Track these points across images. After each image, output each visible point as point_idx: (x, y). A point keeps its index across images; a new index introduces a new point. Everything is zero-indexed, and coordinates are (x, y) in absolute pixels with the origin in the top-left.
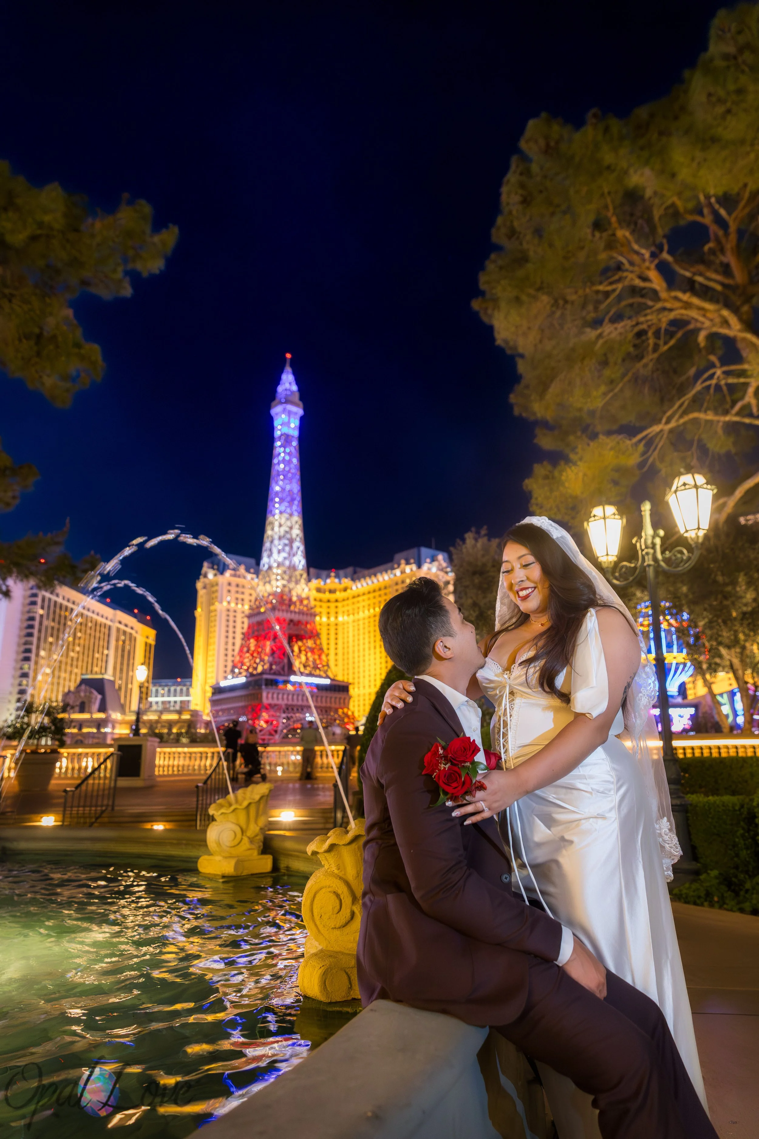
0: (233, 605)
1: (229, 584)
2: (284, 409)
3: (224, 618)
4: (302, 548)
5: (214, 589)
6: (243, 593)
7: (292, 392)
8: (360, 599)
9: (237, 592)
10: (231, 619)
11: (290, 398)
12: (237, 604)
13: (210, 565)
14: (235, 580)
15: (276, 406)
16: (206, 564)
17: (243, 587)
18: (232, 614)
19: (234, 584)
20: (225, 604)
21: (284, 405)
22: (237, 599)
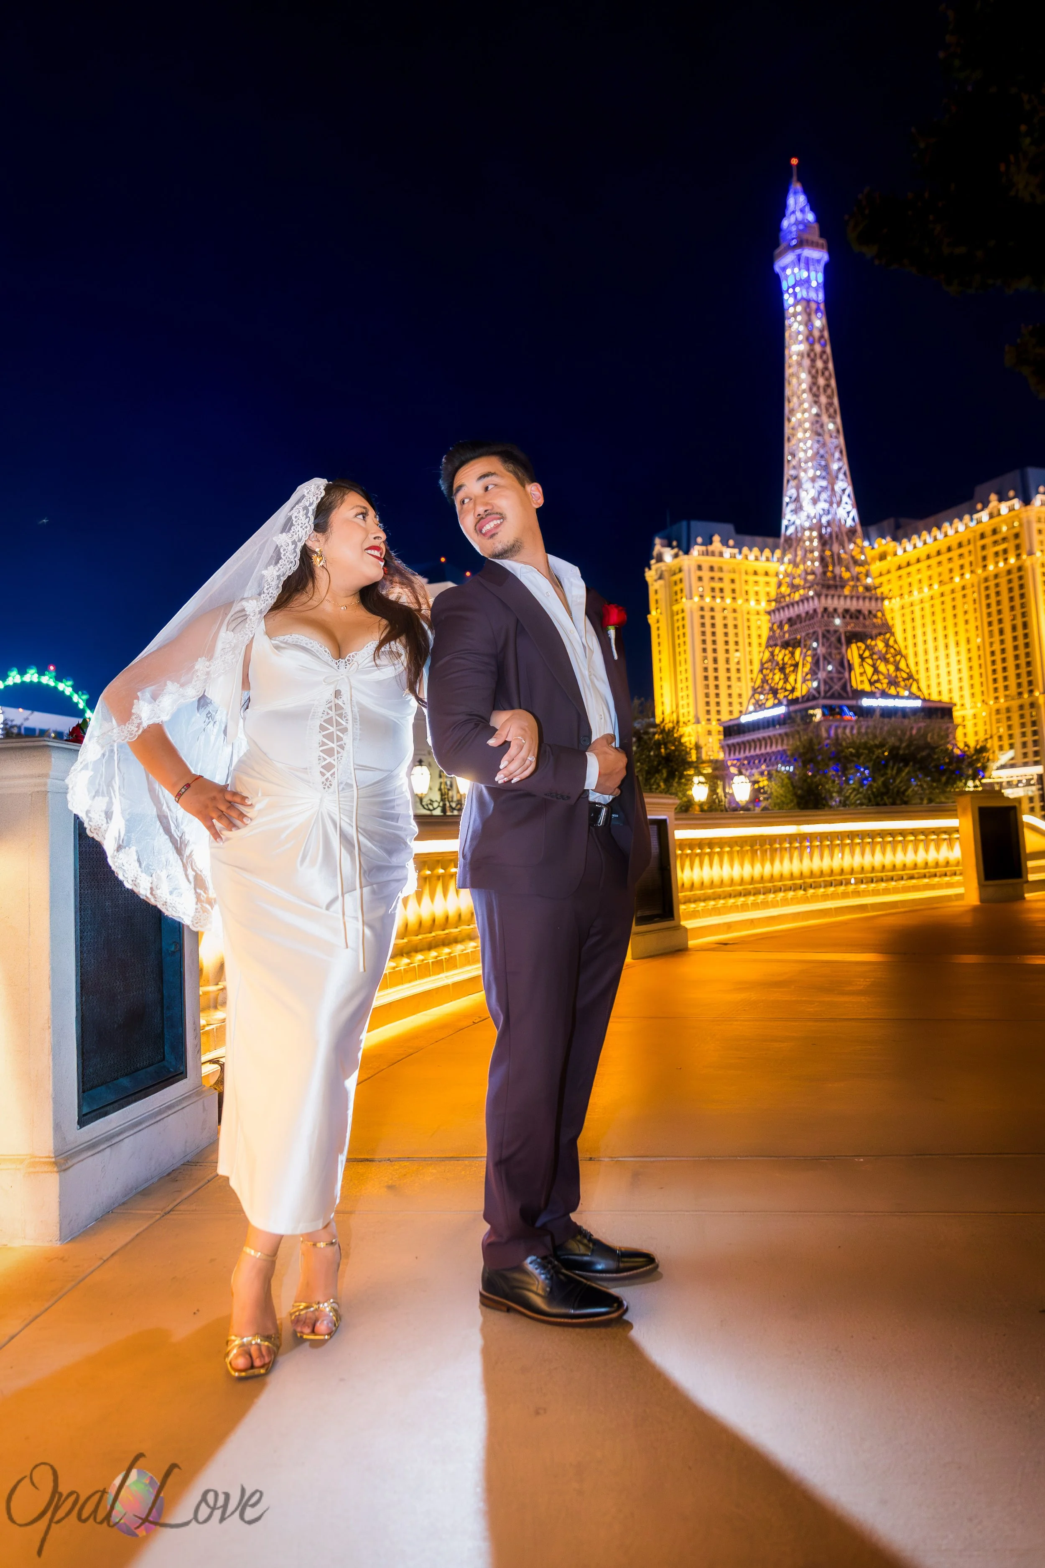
0: (708, 599)
1: (700, 568)
2: (799, 257)
3: (697, 621)
4: (849, 490)
5: (677, 577)
6: (721, 579)
7: (806, 224)
8: (912, 569)
9: (712, 578)
10: (708, 622)
11: (806, 236)
12: (714, 597)
13: (665, 542)
14: (707, 561)
15: (782, 254)
16: (657, 541)
17: (721, 569)
18: (708, 614)
19: (705, 567)
20: (696, 599)
21: (798, 251)
22: (713, 590)
